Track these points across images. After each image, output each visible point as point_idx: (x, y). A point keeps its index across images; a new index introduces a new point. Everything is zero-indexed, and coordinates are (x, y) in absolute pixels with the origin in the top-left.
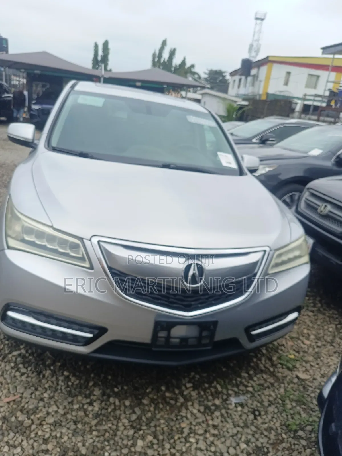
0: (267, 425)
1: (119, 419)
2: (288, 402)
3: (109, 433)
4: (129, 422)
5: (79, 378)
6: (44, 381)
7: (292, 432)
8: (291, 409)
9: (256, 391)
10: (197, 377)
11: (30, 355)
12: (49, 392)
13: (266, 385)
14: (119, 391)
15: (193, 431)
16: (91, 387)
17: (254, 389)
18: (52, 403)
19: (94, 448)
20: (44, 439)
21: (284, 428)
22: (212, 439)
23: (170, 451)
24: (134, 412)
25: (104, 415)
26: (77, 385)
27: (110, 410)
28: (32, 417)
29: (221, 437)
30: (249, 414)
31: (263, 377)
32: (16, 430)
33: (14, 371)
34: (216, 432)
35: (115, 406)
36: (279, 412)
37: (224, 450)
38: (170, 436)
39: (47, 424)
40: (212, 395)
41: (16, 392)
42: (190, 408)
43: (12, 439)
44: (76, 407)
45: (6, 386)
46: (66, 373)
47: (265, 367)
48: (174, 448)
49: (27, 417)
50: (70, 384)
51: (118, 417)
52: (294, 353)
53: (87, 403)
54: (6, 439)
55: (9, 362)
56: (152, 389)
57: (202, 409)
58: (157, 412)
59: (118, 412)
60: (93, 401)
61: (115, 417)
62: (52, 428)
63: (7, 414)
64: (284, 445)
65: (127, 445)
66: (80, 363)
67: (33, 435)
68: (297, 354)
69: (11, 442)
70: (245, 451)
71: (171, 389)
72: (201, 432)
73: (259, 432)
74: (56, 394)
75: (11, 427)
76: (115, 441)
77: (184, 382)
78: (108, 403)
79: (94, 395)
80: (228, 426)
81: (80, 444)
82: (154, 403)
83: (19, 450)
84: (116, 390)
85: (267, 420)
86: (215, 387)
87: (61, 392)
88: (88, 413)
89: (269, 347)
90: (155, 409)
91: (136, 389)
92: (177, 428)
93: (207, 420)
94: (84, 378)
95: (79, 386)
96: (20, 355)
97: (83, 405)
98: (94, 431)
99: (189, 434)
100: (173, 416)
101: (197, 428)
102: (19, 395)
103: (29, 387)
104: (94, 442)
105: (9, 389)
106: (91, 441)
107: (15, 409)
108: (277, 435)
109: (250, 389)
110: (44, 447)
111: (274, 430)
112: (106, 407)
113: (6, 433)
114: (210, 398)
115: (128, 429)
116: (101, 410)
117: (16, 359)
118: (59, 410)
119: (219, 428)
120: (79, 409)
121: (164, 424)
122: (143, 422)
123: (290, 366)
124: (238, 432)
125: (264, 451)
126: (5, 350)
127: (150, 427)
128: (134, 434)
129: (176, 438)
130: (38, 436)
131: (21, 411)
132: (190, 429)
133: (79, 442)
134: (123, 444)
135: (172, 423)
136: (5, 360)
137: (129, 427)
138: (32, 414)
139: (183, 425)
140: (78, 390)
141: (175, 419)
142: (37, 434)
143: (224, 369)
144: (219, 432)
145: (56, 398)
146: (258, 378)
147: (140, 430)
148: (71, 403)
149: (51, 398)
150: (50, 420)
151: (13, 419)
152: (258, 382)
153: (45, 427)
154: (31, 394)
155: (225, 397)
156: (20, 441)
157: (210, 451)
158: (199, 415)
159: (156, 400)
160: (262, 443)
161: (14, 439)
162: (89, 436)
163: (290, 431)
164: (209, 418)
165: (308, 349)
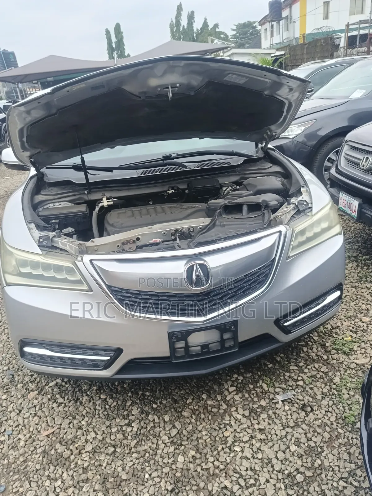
0: (320, 421)
1: (159, 436)
2: (344, 391)
3: (149, 453)
4: (169, 438)
5: (116, 399)
6: (81, 408)
7: (350, 426)
8: (348, 399)
9: (307, 385)
10: (241, 378)
11: (66, 383)
12: (86, 419)
13: (318, 376)
14: (158, 406)
15: (238, 439)
16: (129, 407)
17: (305, 383)
18: (90, 430)
19: (134, 471)
20: (83, 468)
21: (341, 421)
22: (258, 445)
23: (213, 464)
24: (174, 427)
25: (144, 435)
26: (114, 407)
27: (148, 429)
28: (71, 447)
29: (269, 442)
30: (300, 411)
31: (315, 367)
32: (56, 463)
33: (51, 403)
34: (263, 437)
35: (154, 423)
36: (334, 404)
37: (272, 456)
38: (214, 448)
39: (86, 452)
40: (258, 396)
41: (55, 423)
42: (234, 414)
43: (53, 472)
44: (114, 430)
45: (45, 419)
46: (103, 397)
47: (317, 355)
48: (218, 460)
49: (66, 448)
50: (107, 407)
51: (157, 435)
52: (351, 334)
53: (126, 425)
54: (47, 473)
55: (46, 394)
56: (193, 399)
57: (247, 413)
58: (198, 423)
59: (158, 429)
60: (131, 422)
61: (155, 436)
62: (91, 455)
63: (47, 448)
64: (340, 441)
65: (168, 463)
66: (116, 384)
67: (73, 466)
68: (354, 335)
69: (52, 476)
70: (296, 454)
71: (213, 396)
72: (246, 438)
73: (312, 430)
74: (94, 420)
75: (51, 461)
76: (155, 461)
77: (226, 387)
78: (147, 421)
79: (133, 415)
80: (276, 427)
81: (120, 469)
82: (194, 414)
83: (59, 482)
84: (155, 406)
85: (320, 416)
86: (261, 387)
87: (99, 417)
88: (126, 435)
89: (322, 332)
90: (196, 420)
91: (176, 401)
92: (220, 438)
93: (253, 425)
94: (121, 398)
95: (116, 408)
96: (56, 385)
97: (121, 426)
98: (133, 453)
99: (233, 443)
100: (215, 426)
101: (241, 435)
102: (57, 427)
103: (67, 416)
104: (134, 465)
105: (47, 423)
106: (132, 463)
107: (54, 441)
108: (332, 430)
109: (301, 383)
110: (84, 476)
111: (328, 426)
112: (145, 426)
113: (47, 467)
114: (256, 399)
115: (169, 447)
116: (140, 430)
117: (53, 390)
118: (97, 436)
119: (266, 431)
120: (117, 432)
121: (207, 435)
122: (184, 436)
123: (346, 349)
124: (287, 432)
125: (317, 451)
126: (42, 383)
127: (192, 440)
128: (175, 450)
129: (220, 449)
130: (78, 466)
131: (60, 442)
132: (235, 436)
133: (118, 467)
134: (164, 463)
135: (215, 434)
136: (42, 393)
137: (169, 444)
138: (71, 444)
139: (226, 434)
140: (115, 412)
141: (217, 428)
142: (77, 463)
143: (270, 366)
144: (267, 436)
145: (94, 424)
146: (309, 369)
147: (181, 445)
148: (110, 427)
149: (88, 425)
150: (89, 447)
151: (53, 452)
152: (309, 375)
153: (83, 456)
154: (70, 423)
155: (272, 396)
156: (61, 473)
157: (257, 458)
158: (244, 420)
159: (197, 410)
160: (315, 442)
161: (55, 472)
162: (129, 459)
163: (347, 424)
164: (255, 422)
165: (367, 327)
